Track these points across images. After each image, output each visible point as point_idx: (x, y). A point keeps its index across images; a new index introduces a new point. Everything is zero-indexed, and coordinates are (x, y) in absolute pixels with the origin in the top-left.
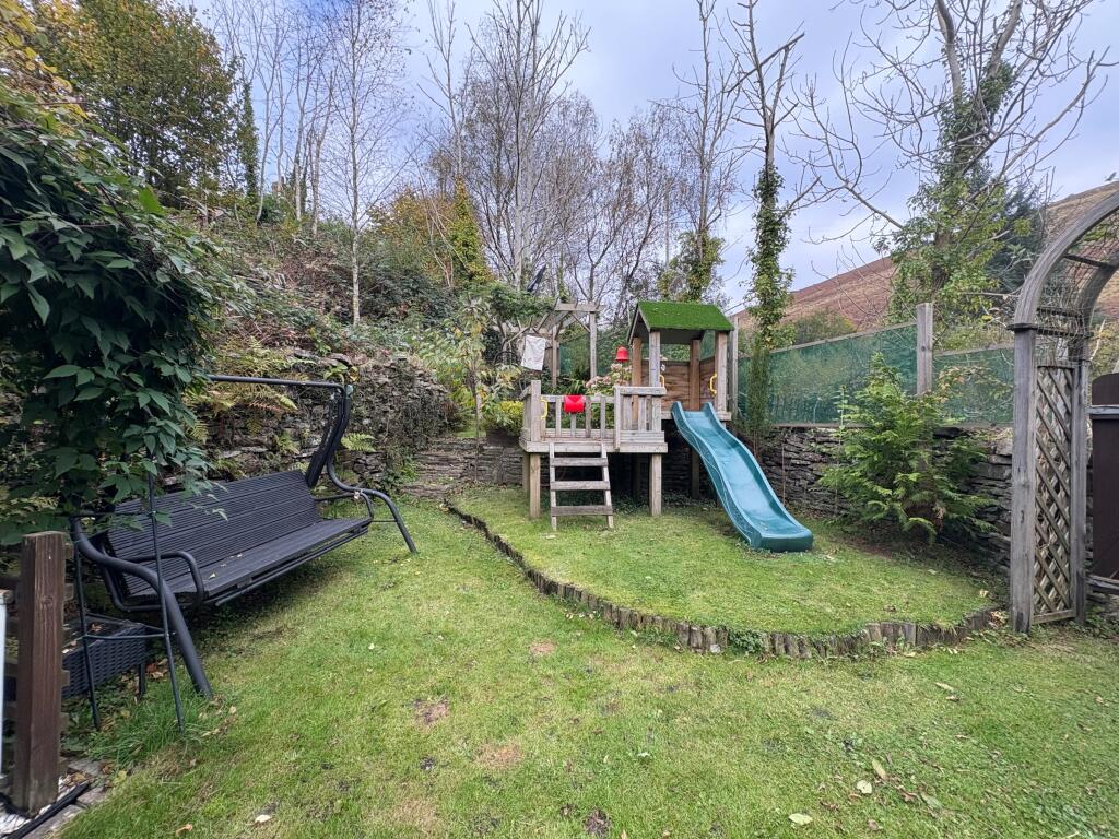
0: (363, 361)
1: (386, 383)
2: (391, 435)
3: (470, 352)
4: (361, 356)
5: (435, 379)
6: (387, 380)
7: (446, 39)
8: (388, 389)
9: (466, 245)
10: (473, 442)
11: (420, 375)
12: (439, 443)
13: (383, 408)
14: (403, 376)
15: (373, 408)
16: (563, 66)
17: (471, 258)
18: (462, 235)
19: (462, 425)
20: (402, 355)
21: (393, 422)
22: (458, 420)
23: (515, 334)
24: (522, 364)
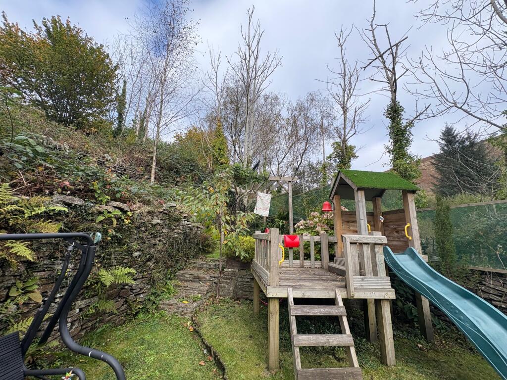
0: (139, 208)
1: (158, 223)
2: (157, 262)
3: (219, 202)
4: (138, 205)
5: (195, 219)
6: (159, 221)
7: (216, 65)
8: (159, 227)
9: (220, 149)
10: (217, 263)
11: (185, 217)
12: (194, 263)
13: (153, 242)
14: (172, 218)
15: (144, 243)
16: (269, 72)
17: (222, 156)
18: (218, 145)
19: (211, 249)
20: (174, 204)
21: (160, 252)
22: (208, 245)
23: (243, 193)
24: (255, 212)
